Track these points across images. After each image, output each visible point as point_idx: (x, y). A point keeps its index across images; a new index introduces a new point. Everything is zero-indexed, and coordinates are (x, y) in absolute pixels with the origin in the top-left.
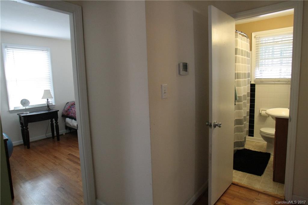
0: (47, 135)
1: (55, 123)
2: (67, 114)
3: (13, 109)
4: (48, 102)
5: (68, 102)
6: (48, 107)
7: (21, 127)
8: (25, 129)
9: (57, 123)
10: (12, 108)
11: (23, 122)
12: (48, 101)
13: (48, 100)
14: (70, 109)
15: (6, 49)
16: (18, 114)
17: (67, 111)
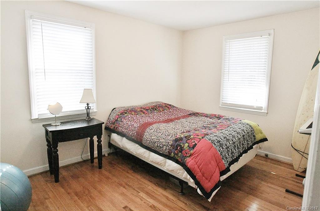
0: (83, 156)
1: (98, 141)
2: (114, 127)
3: (37, 117)
4: (88, 108)
5: (114, 108)
6: (88, 115)
7: (47, 146)
8: (54, 152)
9: (99, 141)
10: (35, 116)
11: (51, 140)
12: (88, 106)
13: (88, 104)
14: (119, 119)
15: (31, 20)
16: (43, 126)
17: (113, 123)
